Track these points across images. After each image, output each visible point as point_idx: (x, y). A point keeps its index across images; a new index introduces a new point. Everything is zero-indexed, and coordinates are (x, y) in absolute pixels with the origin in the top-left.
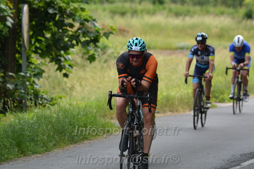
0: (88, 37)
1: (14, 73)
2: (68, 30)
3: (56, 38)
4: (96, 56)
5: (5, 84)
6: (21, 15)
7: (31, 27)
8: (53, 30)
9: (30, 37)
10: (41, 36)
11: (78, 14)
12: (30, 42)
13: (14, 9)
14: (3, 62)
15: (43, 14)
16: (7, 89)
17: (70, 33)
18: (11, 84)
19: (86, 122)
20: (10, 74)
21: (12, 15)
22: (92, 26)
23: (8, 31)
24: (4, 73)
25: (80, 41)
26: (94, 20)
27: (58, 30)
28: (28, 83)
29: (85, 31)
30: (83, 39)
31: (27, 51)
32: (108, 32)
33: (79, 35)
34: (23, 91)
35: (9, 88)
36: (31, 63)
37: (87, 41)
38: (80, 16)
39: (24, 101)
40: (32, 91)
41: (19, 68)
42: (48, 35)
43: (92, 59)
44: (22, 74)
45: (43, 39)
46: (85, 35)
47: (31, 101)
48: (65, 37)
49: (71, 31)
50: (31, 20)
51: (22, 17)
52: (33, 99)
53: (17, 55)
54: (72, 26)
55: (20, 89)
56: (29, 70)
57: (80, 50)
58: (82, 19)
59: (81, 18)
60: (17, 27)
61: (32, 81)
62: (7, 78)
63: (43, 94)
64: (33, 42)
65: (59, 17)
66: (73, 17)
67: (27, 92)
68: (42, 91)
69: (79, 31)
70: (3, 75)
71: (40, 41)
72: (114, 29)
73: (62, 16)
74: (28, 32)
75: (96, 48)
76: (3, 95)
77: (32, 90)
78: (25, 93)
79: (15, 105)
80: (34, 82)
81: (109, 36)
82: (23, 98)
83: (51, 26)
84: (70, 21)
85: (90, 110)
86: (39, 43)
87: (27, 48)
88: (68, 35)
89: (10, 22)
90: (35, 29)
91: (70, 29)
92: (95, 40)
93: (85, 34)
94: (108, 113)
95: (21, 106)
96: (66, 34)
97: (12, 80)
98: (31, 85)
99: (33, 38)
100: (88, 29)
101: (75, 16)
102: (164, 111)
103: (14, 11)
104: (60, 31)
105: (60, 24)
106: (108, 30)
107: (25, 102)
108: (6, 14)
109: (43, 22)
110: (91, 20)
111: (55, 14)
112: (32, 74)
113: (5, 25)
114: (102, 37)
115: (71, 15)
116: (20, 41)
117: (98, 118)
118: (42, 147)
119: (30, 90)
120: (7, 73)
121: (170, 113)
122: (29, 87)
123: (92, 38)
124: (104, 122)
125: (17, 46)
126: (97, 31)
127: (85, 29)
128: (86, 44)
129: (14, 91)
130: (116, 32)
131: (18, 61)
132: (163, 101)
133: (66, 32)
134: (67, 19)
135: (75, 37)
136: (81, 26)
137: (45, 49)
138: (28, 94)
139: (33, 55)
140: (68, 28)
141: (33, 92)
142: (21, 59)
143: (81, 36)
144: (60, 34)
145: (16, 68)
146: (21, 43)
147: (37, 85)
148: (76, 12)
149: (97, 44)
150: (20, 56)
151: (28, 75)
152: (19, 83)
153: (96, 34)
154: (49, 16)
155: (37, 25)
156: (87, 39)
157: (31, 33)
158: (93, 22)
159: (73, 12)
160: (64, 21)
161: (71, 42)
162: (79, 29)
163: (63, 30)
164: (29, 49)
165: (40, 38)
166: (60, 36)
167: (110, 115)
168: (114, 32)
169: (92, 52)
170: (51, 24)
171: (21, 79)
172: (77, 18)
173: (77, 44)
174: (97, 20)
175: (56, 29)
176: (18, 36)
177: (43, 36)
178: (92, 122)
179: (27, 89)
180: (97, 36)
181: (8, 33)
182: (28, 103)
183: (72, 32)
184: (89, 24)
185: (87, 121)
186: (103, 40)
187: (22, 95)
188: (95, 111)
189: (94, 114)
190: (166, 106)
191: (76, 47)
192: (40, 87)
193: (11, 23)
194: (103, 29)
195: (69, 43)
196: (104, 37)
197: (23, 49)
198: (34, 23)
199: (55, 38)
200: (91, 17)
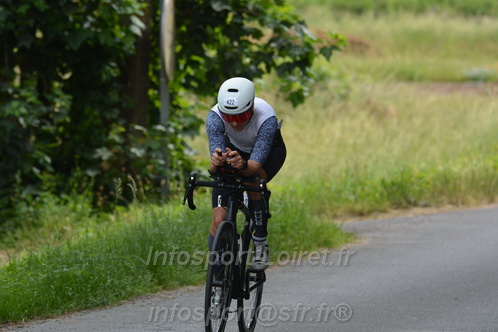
0: (290, 55)
1: (144, 126)
2: (250, 43)
3: (227, 58)
4: (306, 94)
5: (127, 147)
6: (159, 12)
7: (179, 37)
8: (222, 42)
9: (177, 57)
10: (197, 55)
11: (270, 11)
12: (176, 66)
13: (145, 2)
14: (124, 105)
15: (202, 12)
16: (132, 157)
17: (255, 49)
18: (139, 147)
19: (284, 224)
20: (138, 127)
21: (142, 14)
22: (298, 35)
23: (135, 44)
24: (126, 126)
25: (274, 64)
26: (302, 23)
27: (232, 42)
28: (171, 146)
29: (284, 44)
30: (279, 61)
31: (170, 84)
32: (329, 46)
33: (272, 53)
34: (162, 162)
35: (134, 154)
36: (177, 107)
37: (288, 64)
38: (274, 14)
39: (163, 182)
40: (180, 162)
41: (154, 116)
42: (212, 53)
43: (297, 99)
44: (160, 127)
45: (201, 60)
46: (284, 52)
47: (176, 182)
48: (244, 56)
49: (256, 44)
50: (178, 22)
51: (160, 16)
52: (182, 177)
53: (151, 92)
54: (257, 34)
55: (157, 157)
56: (173, 121)
57: (274, 82)
58: (278, 21)
59: (276, 19)
60: (151, 37)
61: (178, 142)
62: (131, 137)
63: (201, 168)
64: (182, 67)
65: (234, 17)
66: (261, 17)
67: (169, 165)
68: (199, 162)
69: (273, 45)
70: (122, 129)
71: (195, 64)
72: (341, 41)
73: (239, 15)
74: (173, 46)
75: (305, 78)
76: (124, 169)
77: (180, 159)
78: (165, 166)
79: (147, 188)
80: (183, 143)
81: (330, 54)
82: (161, 175)
83: (217, 34)
84: (254, 24)
85: (293, 200)
86: (193, 68)
87: (171, 78)
88: (251, 52)
89: (138, 26)
90: (185, 41)
91: (254, 41)
92: (304, 62)
93: (284, 50)
94: (327, 206)
95: (157, 192)
96: (246, 50)
97: (141, 141)
98: (179, 150)
99: (181, 58)
100: (290, 41)
101: (265, 14)
102: (438, 202)
103: (145, 5)
104: (236, 44)
105: (236, 31)
106: (328, 42)
107: (166, 183)
108: (130, 10)
109: (201, 27)
110: (295, 22)
111: (226, 12)
112: (180, 127)
113: (129, 33)
114: (317, 56)
115: (257, 14)
116: (156, 64)
117: (308, 216)
118: (199, 272)
119: (175, 159)
120: (132, 125)
121: (450, 207)
122: (174, 153)
123: (298, 59)
124: (319, 224)
125: (151, 74)
126: (308, 45)
127: (284, 41)
128: (286, 70)
129: (144, 161)
130: (345, 46)
131: (152, 104)
132: (437, 183)
133: (246, 47)
134: (249, 20)
135: (265, 56)
136: (276, 35)
137: (204, 80)
138: (171, 168)
139: (182, 92)
140: (250, 39)
141: (182, 165)
142: (158, 99)
143: (276, 53)
144: (235, 50)
145: (148, 117)
146: (159, 67)
147: (191, 150)
148: (266, 8)
149: (308, 69)
150: (156, 92)
151: (172, 130)
152: (155, 145)
153: (306, 50)
154: (214, 15)
155: (189, 33)
156: (288, 59)
157: (179, 48)
158: (299, 26)
159: (261, 7)
160: (242, 24)
161: (257, 65)
162: (272, 40)
163: (240, 42)
164: (175, 80)
165: (195, 58)
166: (235, 54)
167: (332, 211)
168: (341, 46)
169: (297, 86)
170: (217, 30)
171: (158, 138)
172: (268, 19)
173: (269, 70)
174: (307, 22)
175: (227, 41)
176: (152, 55)
177: (202, 54)
178: (297, 224)
179: (169, 158)
180: (307, 54)
181: (133, 47)
182: (172, 186)
183: (259, 46)
184: (291, 32)
185: (286, 222)
186: (319, 63)
187: (160, 169)
188: (302, 202)
189: (300, 208)
190: (441, 193)
191: (266, 77)
192: (196, 154)
193: (141, 29)
194: (319, 41)
195: (252, 68)
196: (321, 56)
197: (162, 80)
198: (184, 28)
199: (224, 57)
200: (295, 17)
